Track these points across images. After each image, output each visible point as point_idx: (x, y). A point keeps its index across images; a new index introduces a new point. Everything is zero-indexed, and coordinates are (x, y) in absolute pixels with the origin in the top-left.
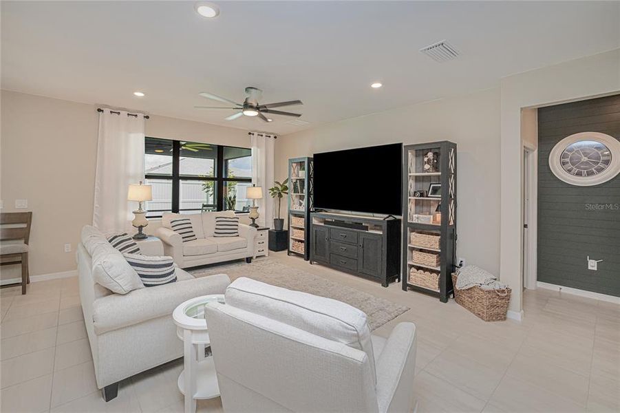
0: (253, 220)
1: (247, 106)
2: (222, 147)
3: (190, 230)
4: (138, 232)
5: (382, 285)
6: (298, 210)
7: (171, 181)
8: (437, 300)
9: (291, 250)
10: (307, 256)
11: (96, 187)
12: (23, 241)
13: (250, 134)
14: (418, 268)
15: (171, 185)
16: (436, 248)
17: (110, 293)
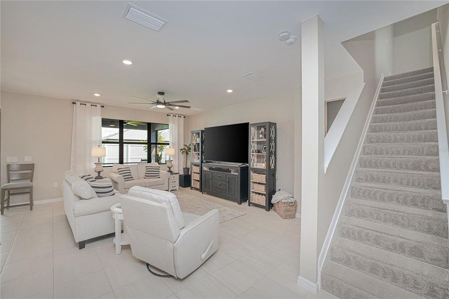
0: (170, 168)
1: (158, 103)
2: (150, 123)
3: (130, 174)
4: (97, 175)
5: (238, 204)
6: (196, 162)
7: (118, 145)
8: (264, 210)
9: (192, 186)
10: (201, 190)
11: (72, 149)
12: (30, 180)
13: (168, 115)
14: (256, 193)
15: (118, 147)
16: (264, 181)
17: (81, 198)
